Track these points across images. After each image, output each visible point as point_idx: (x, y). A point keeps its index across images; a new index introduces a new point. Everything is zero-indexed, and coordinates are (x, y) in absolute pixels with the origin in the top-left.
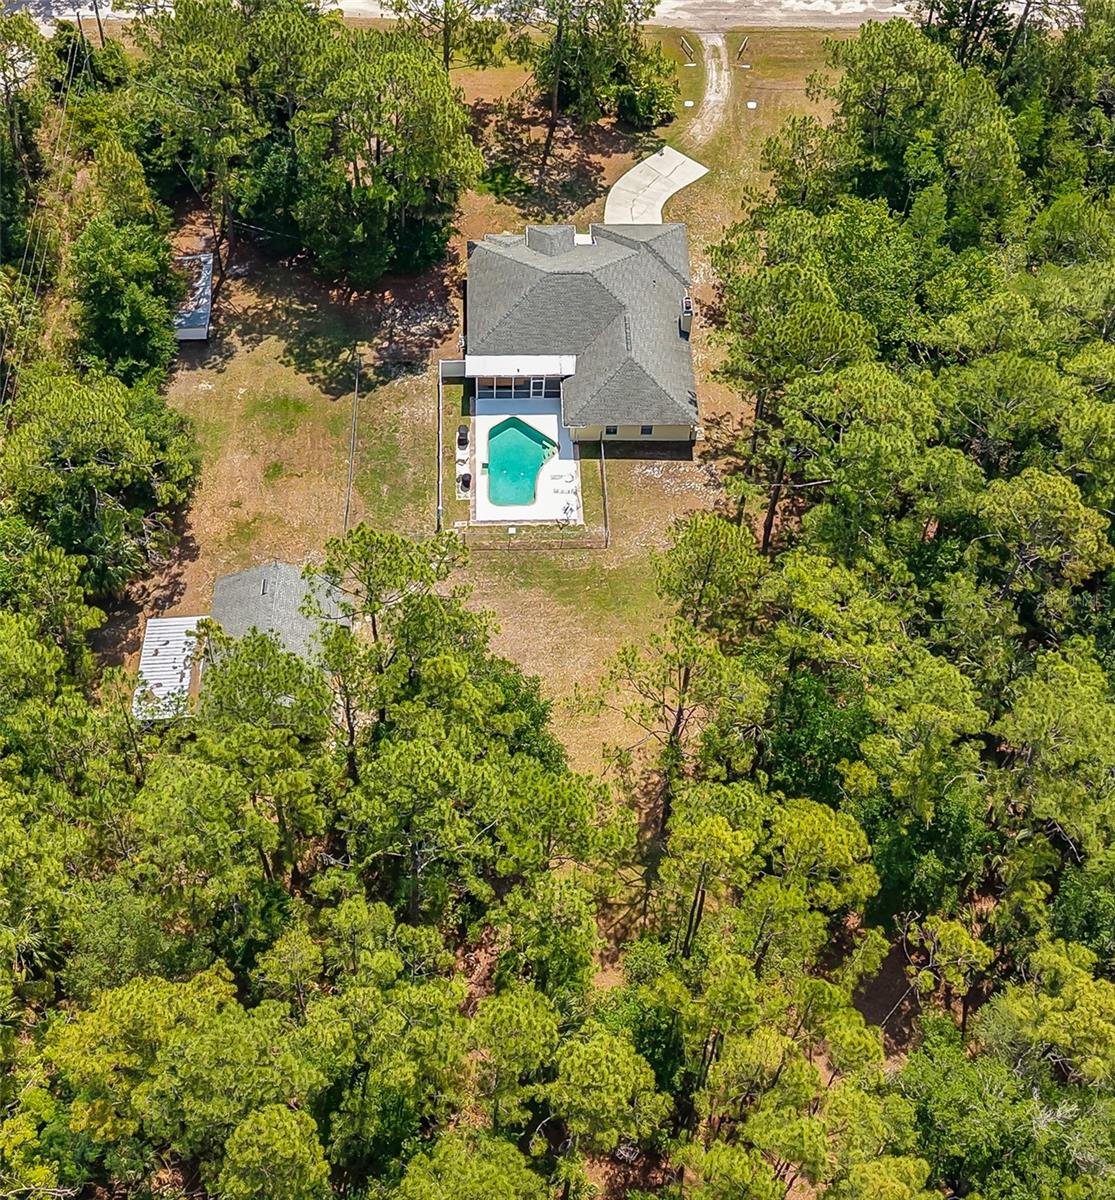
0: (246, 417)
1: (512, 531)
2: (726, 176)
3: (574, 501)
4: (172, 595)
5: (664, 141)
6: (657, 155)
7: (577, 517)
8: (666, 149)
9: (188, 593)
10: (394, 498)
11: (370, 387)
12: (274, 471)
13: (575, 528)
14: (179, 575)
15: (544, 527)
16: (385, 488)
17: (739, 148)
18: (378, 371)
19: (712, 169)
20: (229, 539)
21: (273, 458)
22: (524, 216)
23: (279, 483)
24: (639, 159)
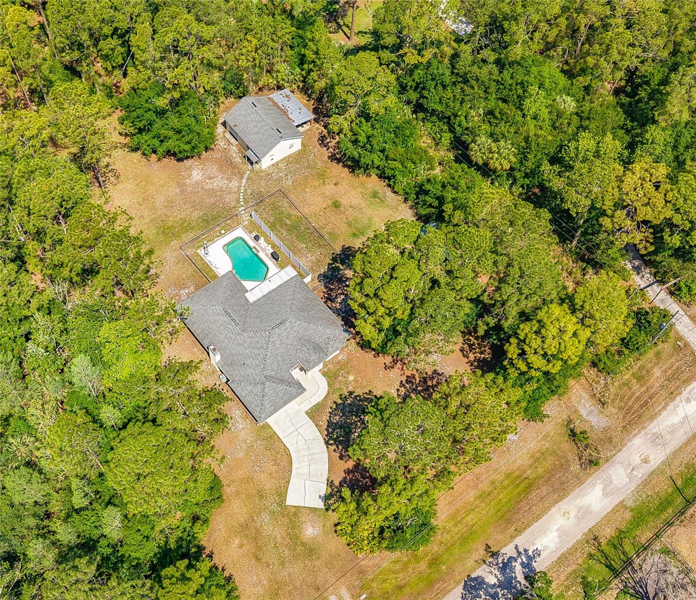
0: (370, 219)
1: (223, 232)
2: (274, 507)
3: (208, 259)
4: (323, 142)
5: (327, 510)
6: (322, 495)
7: (201, 252)
8: (320, 505)
9: (319, 146)
10: (281, 220)
11: (334, 260)
12: (336, 205)
13: (199, 247)
14: (327, 150)
15: (212, 240)
16: (288, 222)
17: (282, 538)
18: (338, 269)
19: (285, 506)
20: (325, 171)
21: (342, 209)
22: (351, 393)
23: (330, 202)
24: (330, 484)
